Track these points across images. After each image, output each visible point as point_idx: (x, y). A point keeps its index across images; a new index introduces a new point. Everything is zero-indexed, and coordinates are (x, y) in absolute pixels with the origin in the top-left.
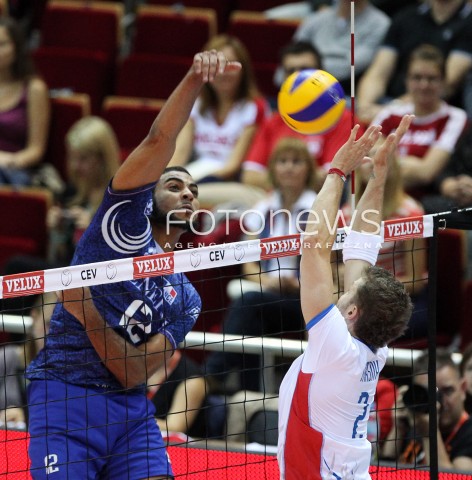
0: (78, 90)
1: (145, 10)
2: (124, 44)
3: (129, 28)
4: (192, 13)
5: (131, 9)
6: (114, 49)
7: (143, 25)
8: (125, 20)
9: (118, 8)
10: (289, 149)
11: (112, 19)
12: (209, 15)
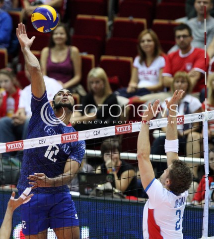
0: (89, 53)
1: (117, 19)
2: (109, 33)
3: (110, 26)
4: (136, 20)
5: (111, 19)
6: (105, 35)
7: (116, 25)
8: (109, 23)
9: (106, 18)
10: (180, 77)
11: (104, 22)
12: (144, 21)
